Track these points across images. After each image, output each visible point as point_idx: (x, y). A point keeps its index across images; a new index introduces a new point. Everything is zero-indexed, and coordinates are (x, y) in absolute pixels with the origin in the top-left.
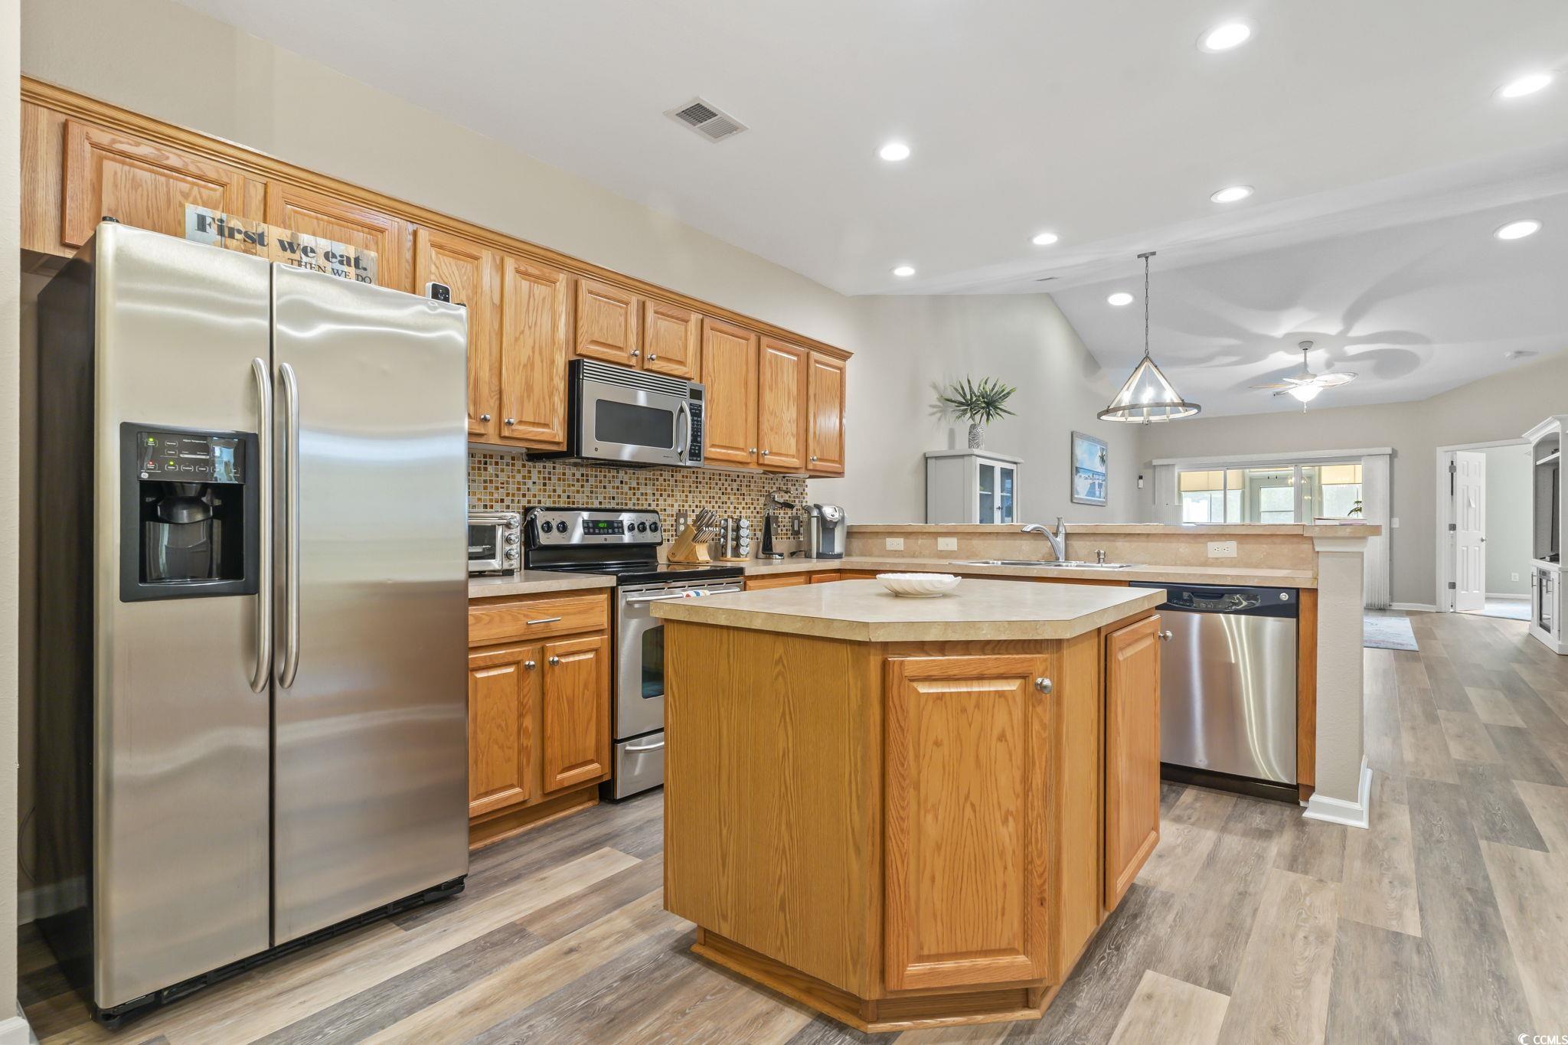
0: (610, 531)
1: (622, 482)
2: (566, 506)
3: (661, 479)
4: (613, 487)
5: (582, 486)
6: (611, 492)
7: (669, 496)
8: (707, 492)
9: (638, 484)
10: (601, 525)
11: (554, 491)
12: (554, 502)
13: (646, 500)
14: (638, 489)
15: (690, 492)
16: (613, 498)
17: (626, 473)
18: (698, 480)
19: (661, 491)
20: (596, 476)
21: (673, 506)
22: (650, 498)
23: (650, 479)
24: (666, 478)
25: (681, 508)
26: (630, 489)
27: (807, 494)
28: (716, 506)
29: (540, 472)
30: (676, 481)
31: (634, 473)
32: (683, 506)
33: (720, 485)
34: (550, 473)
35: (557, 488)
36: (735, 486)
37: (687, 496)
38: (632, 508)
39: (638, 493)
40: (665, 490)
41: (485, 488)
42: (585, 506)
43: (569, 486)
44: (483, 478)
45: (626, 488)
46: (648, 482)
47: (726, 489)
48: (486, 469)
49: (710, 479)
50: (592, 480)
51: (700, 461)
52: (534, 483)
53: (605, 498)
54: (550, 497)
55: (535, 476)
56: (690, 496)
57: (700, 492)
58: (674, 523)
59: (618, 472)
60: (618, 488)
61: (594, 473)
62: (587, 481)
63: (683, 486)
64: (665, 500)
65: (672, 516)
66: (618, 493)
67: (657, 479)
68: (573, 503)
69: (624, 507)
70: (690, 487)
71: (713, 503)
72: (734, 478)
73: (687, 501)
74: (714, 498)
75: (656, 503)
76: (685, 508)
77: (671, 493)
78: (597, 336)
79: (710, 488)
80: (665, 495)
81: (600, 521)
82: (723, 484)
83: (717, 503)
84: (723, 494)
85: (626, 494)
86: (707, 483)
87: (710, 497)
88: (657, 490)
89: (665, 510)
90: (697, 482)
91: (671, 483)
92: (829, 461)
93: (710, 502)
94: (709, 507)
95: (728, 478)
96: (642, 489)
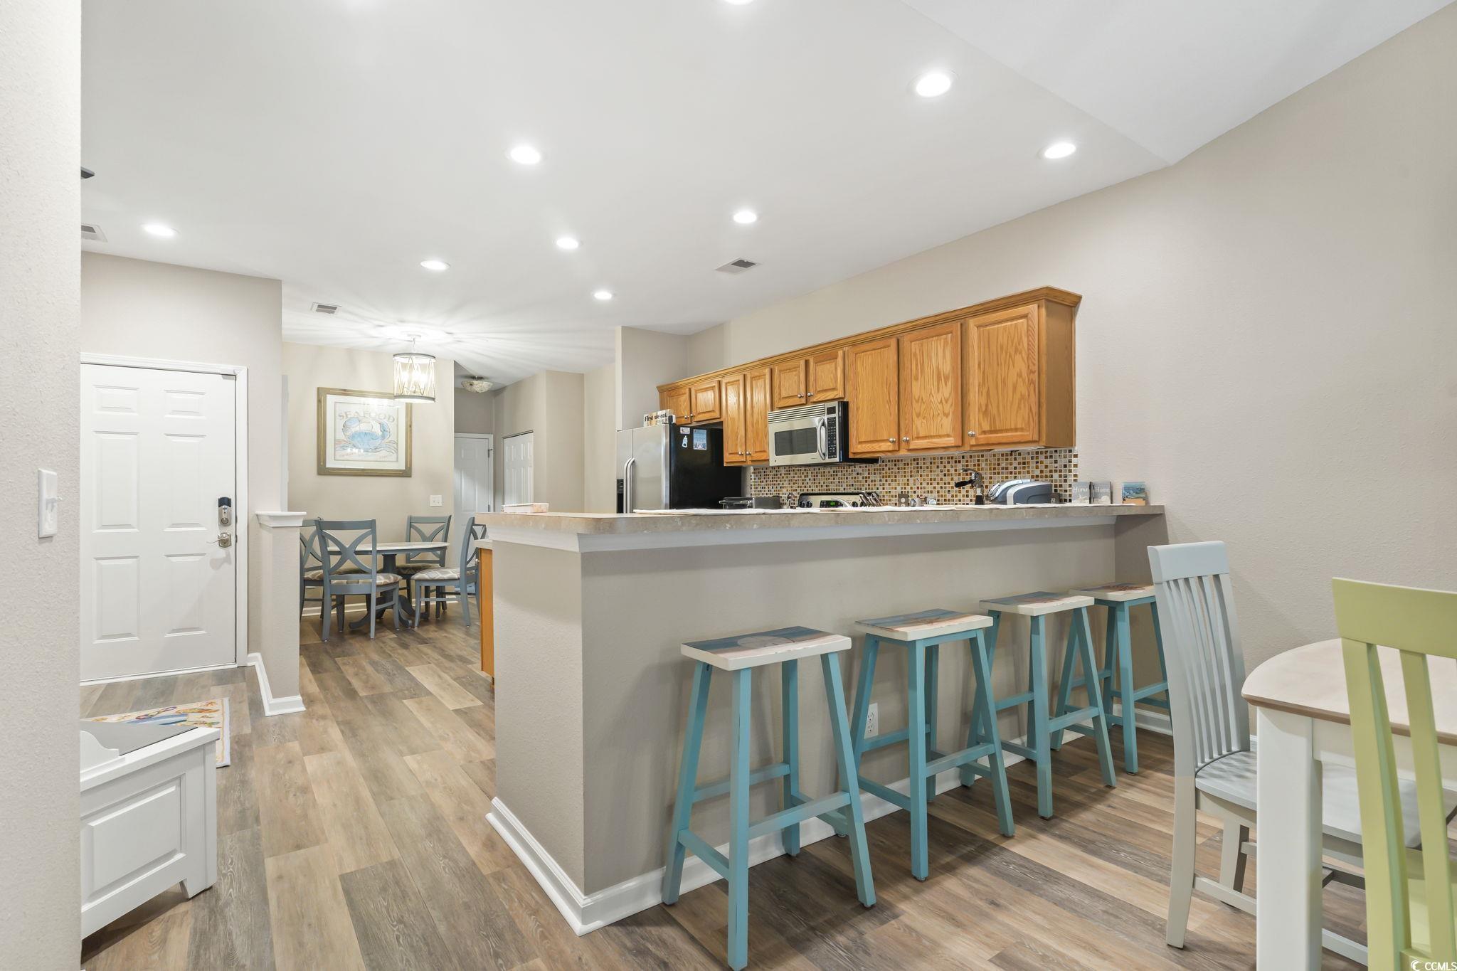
1: (858, 474)
2: (826, 491)
3: (886, 468)
5: (834, 479)
6: (851, 481)
7: (892, 481)
8: (928, 475)
9: (869, 474)
11: (819, 483)
12: (819, 490)
14: (869, 477)
15: (911, 476)
17: (860, 467)
19: (886, 477)
20: (842, 472)
21: (896, 488)
22: (878, 483)
24: (891, 466)
25: (903, 490)
28: (938, 487)
30: (899, 469)
31: (866, 467)
32: (905, 488)
33: (941, 467)
35: (820, 481)
36: (959, 466)
37: (908, 480)
39: (869, 480)
40: (889, 477)
42: (835, 492)
43: (826, 479)
44: (788, 478)
45: (860, 478)
46: (876, 471)
47: (948, 471)
49: (931, 463)
50: (839, 474)
51: (836, 457)
54: (817, 486)
55: (810, 475)
56: (911, 480)
57: (921, 476)
59: (855, 467)
60: (855, 478)
63: (905, 472)
64: (889, 484)
65: (896, 496)
66: (855, 482)
67: (883, 469)
68: (829, 489)
69: (859, 491)
70: (911, 472)
71: (935, 484)
72: (957, 460)
73: (908, 484)
74: (935, 479)
75: (882, 487)
76: (906, 490)
77: (894, 479)
78: (784, 394)
79: (931, 471)
80: (889, 482)
81: (831, 502)
82: (945, 467)
83: (938, 484)
84: (945, 475)
85: (861, 482)
86: (927, 468)
87: (931, 479)
88: (883, 477)
89: (890, 492)
90: (918, 468)
91: (894, 471)
92: (1007, 431)
93: (931, 484)
94: (930, 488)
95: (950, 460)
96: (872, 477)
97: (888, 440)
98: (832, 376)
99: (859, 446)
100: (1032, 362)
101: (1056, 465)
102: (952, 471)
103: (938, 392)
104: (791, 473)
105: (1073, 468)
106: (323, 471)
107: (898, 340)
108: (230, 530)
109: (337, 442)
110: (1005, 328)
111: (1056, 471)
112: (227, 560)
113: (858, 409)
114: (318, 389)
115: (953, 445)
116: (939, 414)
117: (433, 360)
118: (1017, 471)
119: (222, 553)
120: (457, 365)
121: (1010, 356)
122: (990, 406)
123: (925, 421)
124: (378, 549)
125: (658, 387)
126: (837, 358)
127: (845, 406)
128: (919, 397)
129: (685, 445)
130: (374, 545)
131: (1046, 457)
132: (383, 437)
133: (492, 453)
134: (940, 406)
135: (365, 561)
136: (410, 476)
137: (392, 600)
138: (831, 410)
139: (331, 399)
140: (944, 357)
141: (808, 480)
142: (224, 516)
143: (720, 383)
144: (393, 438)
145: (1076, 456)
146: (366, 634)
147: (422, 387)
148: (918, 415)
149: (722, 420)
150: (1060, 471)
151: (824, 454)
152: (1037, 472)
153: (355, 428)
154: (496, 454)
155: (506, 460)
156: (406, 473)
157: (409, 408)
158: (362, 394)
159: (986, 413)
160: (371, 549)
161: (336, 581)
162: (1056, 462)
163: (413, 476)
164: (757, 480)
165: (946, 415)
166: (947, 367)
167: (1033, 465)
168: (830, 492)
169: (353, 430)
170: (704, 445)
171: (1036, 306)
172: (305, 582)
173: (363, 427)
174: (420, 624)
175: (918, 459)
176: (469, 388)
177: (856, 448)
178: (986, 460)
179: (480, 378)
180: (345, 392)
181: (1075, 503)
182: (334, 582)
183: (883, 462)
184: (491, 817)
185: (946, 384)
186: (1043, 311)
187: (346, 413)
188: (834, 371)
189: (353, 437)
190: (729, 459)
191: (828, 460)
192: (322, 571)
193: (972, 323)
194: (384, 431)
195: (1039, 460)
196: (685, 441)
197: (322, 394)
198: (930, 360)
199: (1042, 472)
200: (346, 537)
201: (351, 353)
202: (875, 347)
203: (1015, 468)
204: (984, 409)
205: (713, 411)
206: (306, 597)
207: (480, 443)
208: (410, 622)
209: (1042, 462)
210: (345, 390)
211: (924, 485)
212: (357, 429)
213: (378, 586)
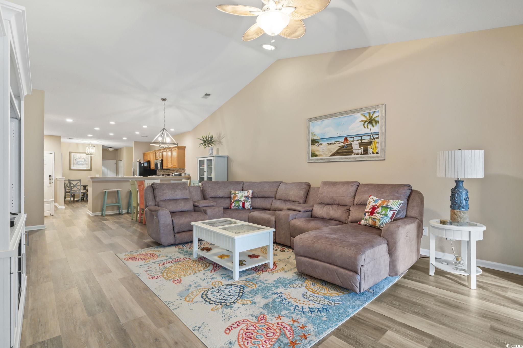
78: (157, 157)
98: (161, 155)
106: (71, 169)
107: (167, 150)
108: (51, 181)
109: (74, 163)
112: (51, 186)
113: (164, 160)
114: (70, 152)
117: (95, 147)
119: (50, 185)
120: (103, 146)
124: (82, 185)
125: (143, 153)
126: (161, 152)
127: (162, 160)
128: (168, 160)
130: (80, 184)
133: (116, 164)
135: (79, 187)
136: (91, 170)
138: (160, 161)
139: (72, 154)
142: (50, 179)
143: (150, 154)
144: (87, 162)
145: (185, 169)
146: (79, 202)
147: (93, 152)
148: (168, 163)
149: (150, 160)
151: (160, 168)
153: (78, 160)
155: (119, 166)
157: (91, 157)
158: (80, 153)
169: (78, 161)
170: (146, 165)
172: (66, 192)
176: (107, 150)
177: (164, 167)
179: (111, 147)
180: (76, 153)
181: (182, 176)
182: (72, 191)
184: (87, 212)
187: (76, 157)
189: (78, 162)
190: (152, 168)
192: (69, 190)
193: (172, 149)
194: (85, 161)
196: (142, 165)
197: (70, 153)
200: (74, 183)
201: (77, 144)
202: (165, 151)
206: (66, 196)
207: (112, 162)
212: (79, 160)
213: (81, 192)
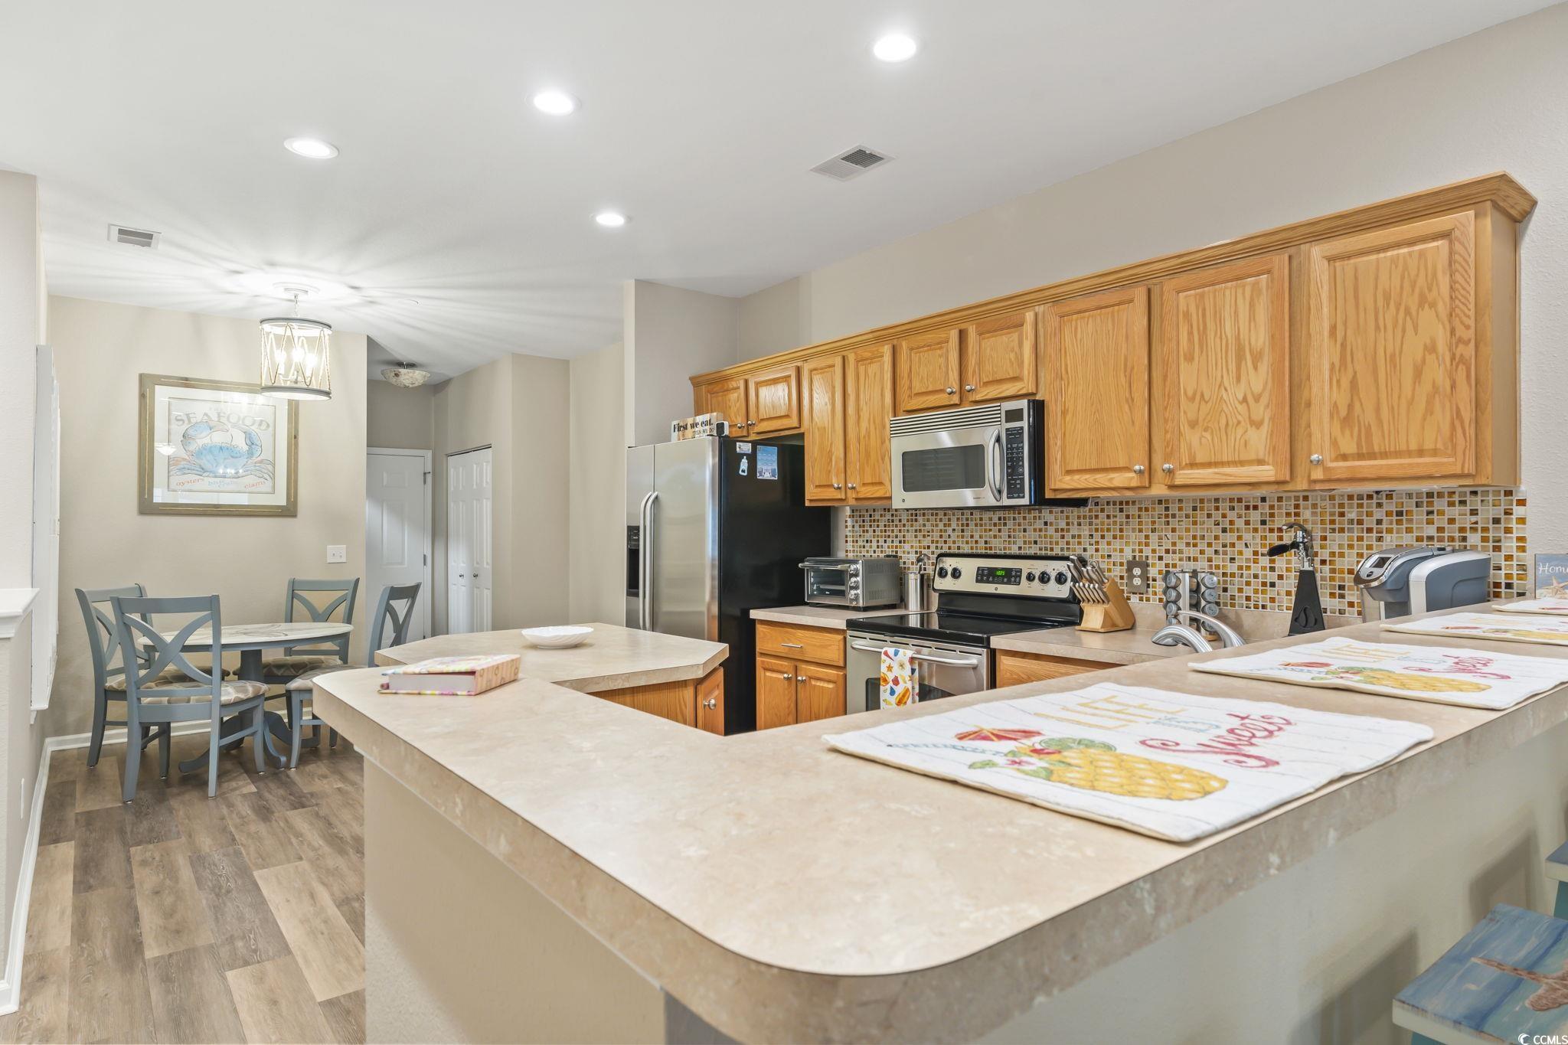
0: (1005, 580)
1: (1046, 523)
2: (984, 551)
3: (1102, 515)
4: (1035, 530)
5: (1000, 531)
6: (1032, 535)
7: (1115, 537)
8: (1188, 530)
9: (1068, 524)
10: (999, 573)
11: (972, 537)
12: (972, 548)
13: (1079, 543)
14: (1068, 530)
15: (1154, 530)
16: (1036, 542)
17: (1051, 512)
18: (1170, 512)
19: (1102, 530)
20: (1014, 519)
21: (1121, 551)
22: (1085, 540)
23: (1085, 517)
24: (1112, 513)
25: (1137, 554)
26: (1057, 531)
27: (1522, 521)
28: (1210, 552)
29: (958, 519)
30: (1128, 517)
31: (1062, 512)
32: (1141, 551)
34: (967, 519)
35: (974, 534)
36: (1255, 516)
37: (1147, 537)
38: (1060, 553)
39: (1068, 536)
40: (1108, 530)
41: (916, 536)
42: (1002, 552)
43: (985, 531)
44: (914, 528)
45: (1051, 530)
46: (1082, 520)
47: (1232, 523)
48: (916, 520)
49: (1195, 509)
50: (1010, 524)
51: (1023, 497)
52: (954, 530)
53: (1025, 543)
54: (967, 543)
55: (954, 525)
56: (1154, 537)
57: (1174, 530)
58: (1125, 575)
59: (1040, 512)
60: (1040, 530)
61: (1012, 515)
62: (1005, 524)
63: (1140, 523)
64: (1109, 543)
65: (1122, 564)
66: (1040, 537)
67: (1097, 517)
68: (991, 548)
69: (1049, 553)
70: (1154, 523)
71: (1201, 546)
72: (1251, 504)
73: (1147, 545)
74: (1203, 538)
75: (1094, 547)
76: (1144, 555)
77: (1118, 533)
78: (918, 387)
79: (1195, 523)
80: (1109, 536)
81: (997, 569)
82: (1224, 516)
83: (1209, 545)
84: (1224, 530)
85: (1051, 537)
86: (1187, 516)
87: (1194, 537)
88: (1097, 530)
89: (1109, 556)
90: (1167, 516)
91: (1118, 520)
92: (1398, 454)
93: (1195, 545)
94: (1192, 552)
95: (1235, 504)
96: (1074, 530)
97: (1127, 469)
98: (1012, 356)
99: (1068, 478)
100: (1462, 322)
101: (1474, 519)
102: (1240, 523)
103: (1238, 379)
104: (920, 519)
105: (1514, 525)
106: (147, 507)
107: (1149, 291)
109: (170, 463)
110: (1394, 261)
111: (1474, 530)
113: (1064, 413)
114: (141, 376)
115: (1273, 479)
116: (1239, 422)
117: (327, 331)
118: (1384, 526)
120: (371, 343)
121: (1408, 312)
122: (1357, 406)
123: (1208, 435)
124: (224, 641)
125: (691, 379)
126: (1022, 325)
127: (1038, 408)
128: (1195, 394)
129: (743, 471)
130: (217, 634)
131: (1451, 504)
132: (250, 454)
133: (429, 478)
134: (1241, 408)
135: (199, 662)
136: (295, 517)
137: (251, 724)
138: (1014, 415)
139: (162, 395)
140: (1252, 317)
141: (950, 531)
143: (798, 370)
144: (266, 455)
145: (1522, 502)
146: (202, 783)
147: (308, 374)
148: (1193, 424)
149: (802, 430)
150: (1485, 530)
151: (1000, 492)
152: (1431, 531)
153: (203, 439)
154: (436, 479)
155: (451, 489)
156: (288, 511)
157: (294, 408)
158: (215, 385)
159: (1347, 421)
160: (210, 642)
161: (149, 699)
162: (1474, 512)
163: (299, 516)
164: (857, 528)
165: (1257, 425)
166: (1260, 337)
167: (1419, 515)
168: (993, 552)
169: (200, 443)
170: (773, 471)
171: (1472, 213)
173: (218, 438)
174: (303, 760)
175: (1167, 501)
176: (393, 380)
177: (1058, 481)
178: (1315, 506)
179: (411, 365)
180: (186, 382)
182: (145, 701)
183: (1097, 504)
185: (1256, 368)
186: (1488, 223)
187: (187, 415)
188: (1016, 349)
189: (199, 453)
190: (813, 494)
191: (1006, 502)
193: (1317, 252)
194: (251, 443)
195: (1435, 509)
196: (744, 464)
197: (146, 384)
198: (1220, 322)
199: (1440, 530)
200: (167, 628)
201: (198, 320)
202: (1103, 304)
203: (1379, 522)
204: (1343, 412)
205: (787, 416)
206: (107, 719)
207: (411, 464)
208: (283, 759)
209: (1441, 513)
210: (186, 379)
211: (1181, 545)
212: (207, 441)
213: (224, 706)
